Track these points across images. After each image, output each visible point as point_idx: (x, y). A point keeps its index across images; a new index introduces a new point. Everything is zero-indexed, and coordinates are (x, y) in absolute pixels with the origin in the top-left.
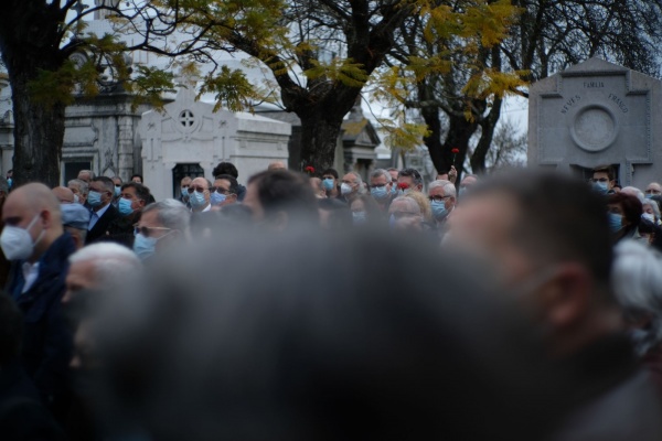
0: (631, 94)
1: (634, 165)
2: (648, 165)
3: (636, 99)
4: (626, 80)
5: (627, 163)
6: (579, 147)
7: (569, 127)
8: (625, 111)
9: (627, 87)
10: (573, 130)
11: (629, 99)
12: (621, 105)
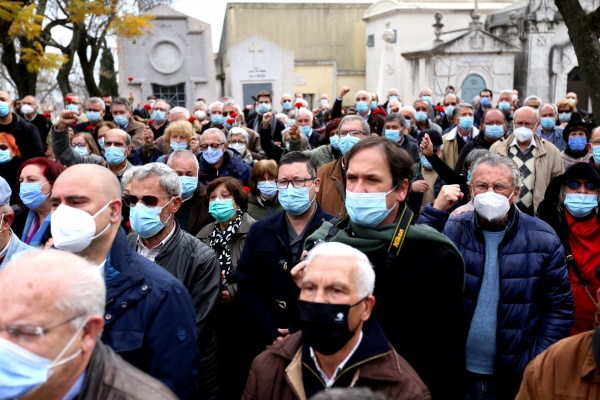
0: (191, 33)
1: (196, 83)
2: (204, 83)
3: (195, 37)
4: (187, 23)
5: (191, 82)
6: (156, 71)
7: (148, 56)
8: (187, 45)
9: (188, 28)
10: (151, 58)
11: (190, 37)
12: (184, 41)
